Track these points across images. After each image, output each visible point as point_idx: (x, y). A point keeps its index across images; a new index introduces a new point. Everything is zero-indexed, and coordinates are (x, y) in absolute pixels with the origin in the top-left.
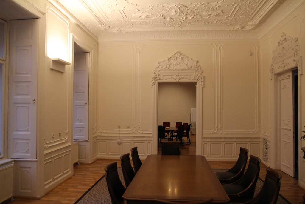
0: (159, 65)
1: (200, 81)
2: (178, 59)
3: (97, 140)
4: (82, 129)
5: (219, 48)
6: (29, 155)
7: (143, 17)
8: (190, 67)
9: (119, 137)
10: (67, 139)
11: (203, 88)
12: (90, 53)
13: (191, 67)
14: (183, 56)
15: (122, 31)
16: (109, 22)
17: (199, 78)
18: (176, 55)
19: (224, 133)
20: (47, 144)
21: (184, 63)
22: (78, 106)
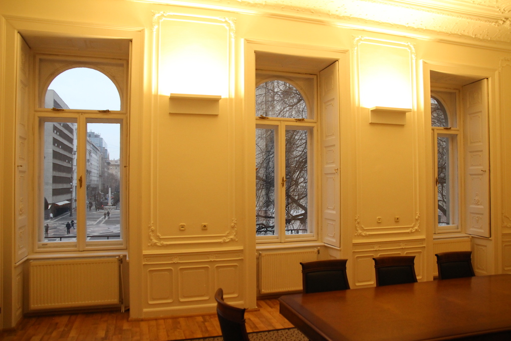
4: (481, 216)
6: (335, 241)
12: (490, 80)
16: (507, 12)
20: (364, 230)
22: (474, 177)
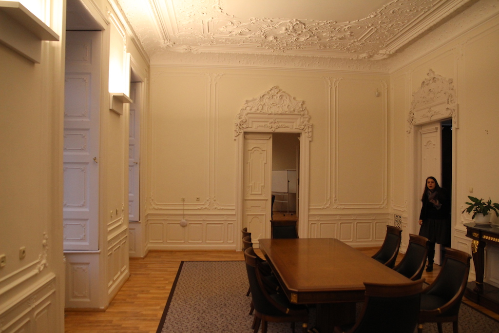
0: (246, 105)
1: (307, 131)
2: (275, 97)
3: (148, 220)
4: (130, 203)
5: (335, 84)
6: (87, 244)
7: (234, 33)
8: (292, 110)
9: (184, 215)
10: (123, 219)
11: (310, 141)
12: (143, 84)
13: (294, 110)
14: (283, 94)
15: (192, 51)
17: (305, 128)
18: (273, 91)
19: (339, 207)
21: (284, 104)
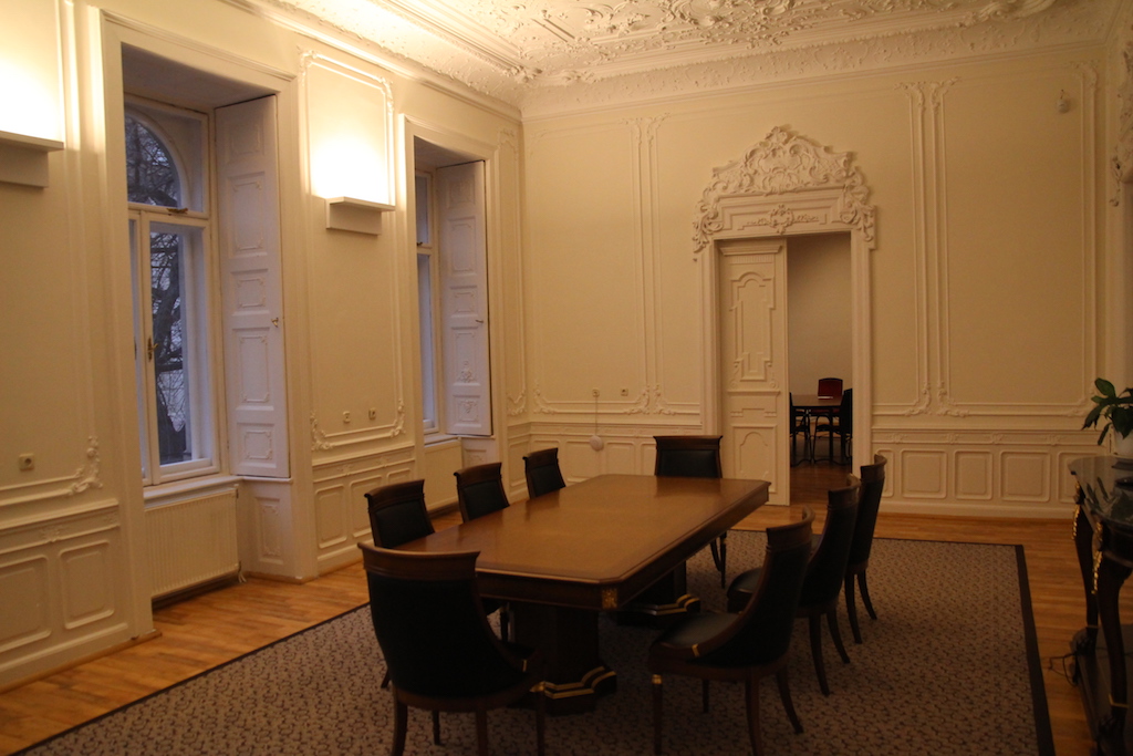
0: (716, 179)
1: (861, 225)
2: (780, 153)
4: (475, 400)
5: (934, 98)
6: (273, 466)
7: (622, 28)
8: (821, 177)
9: (597, 425)
10: (399, 428)
11: (871, 250)
12: (488, 163)
13: (827, 178)
14: (799, 142)
15: (583, 79)
16: (528, 58)
17: (858, 217)
18: (774, 140)
19: (955, 412)
20: (326, 439)
21: (801, 167)
22: (459, 332)
